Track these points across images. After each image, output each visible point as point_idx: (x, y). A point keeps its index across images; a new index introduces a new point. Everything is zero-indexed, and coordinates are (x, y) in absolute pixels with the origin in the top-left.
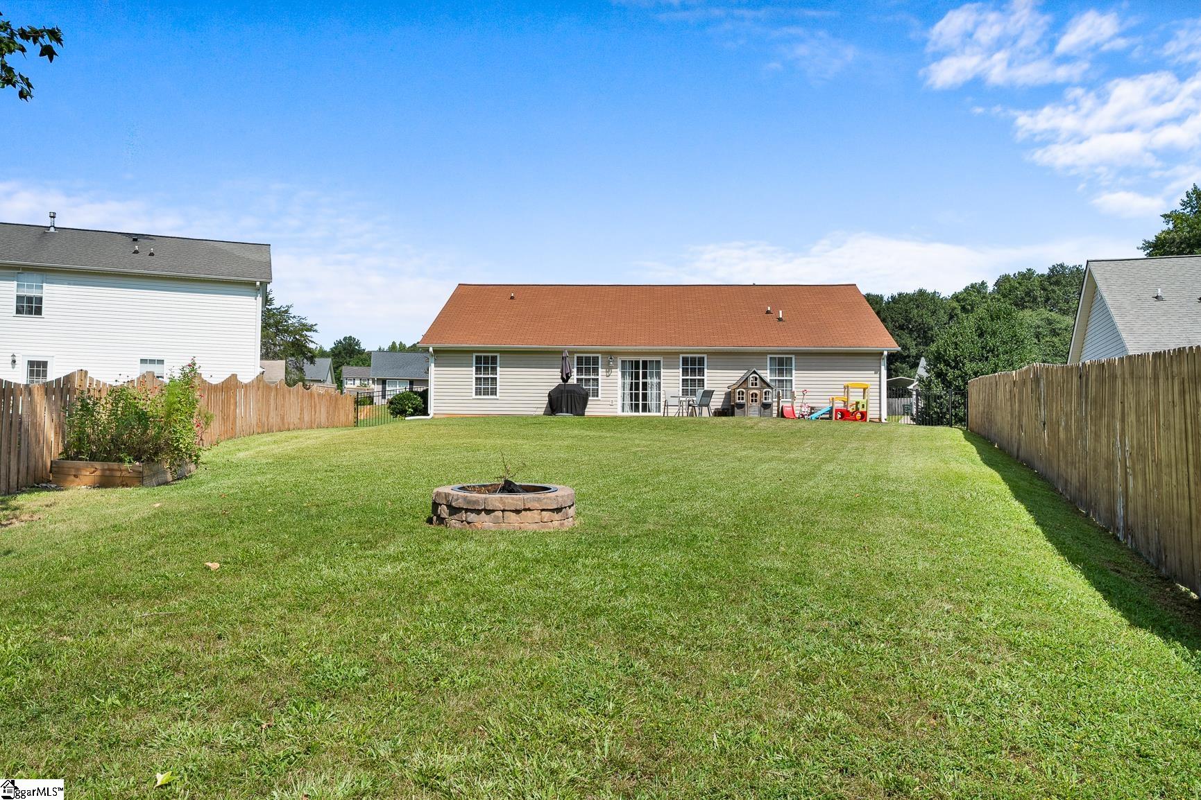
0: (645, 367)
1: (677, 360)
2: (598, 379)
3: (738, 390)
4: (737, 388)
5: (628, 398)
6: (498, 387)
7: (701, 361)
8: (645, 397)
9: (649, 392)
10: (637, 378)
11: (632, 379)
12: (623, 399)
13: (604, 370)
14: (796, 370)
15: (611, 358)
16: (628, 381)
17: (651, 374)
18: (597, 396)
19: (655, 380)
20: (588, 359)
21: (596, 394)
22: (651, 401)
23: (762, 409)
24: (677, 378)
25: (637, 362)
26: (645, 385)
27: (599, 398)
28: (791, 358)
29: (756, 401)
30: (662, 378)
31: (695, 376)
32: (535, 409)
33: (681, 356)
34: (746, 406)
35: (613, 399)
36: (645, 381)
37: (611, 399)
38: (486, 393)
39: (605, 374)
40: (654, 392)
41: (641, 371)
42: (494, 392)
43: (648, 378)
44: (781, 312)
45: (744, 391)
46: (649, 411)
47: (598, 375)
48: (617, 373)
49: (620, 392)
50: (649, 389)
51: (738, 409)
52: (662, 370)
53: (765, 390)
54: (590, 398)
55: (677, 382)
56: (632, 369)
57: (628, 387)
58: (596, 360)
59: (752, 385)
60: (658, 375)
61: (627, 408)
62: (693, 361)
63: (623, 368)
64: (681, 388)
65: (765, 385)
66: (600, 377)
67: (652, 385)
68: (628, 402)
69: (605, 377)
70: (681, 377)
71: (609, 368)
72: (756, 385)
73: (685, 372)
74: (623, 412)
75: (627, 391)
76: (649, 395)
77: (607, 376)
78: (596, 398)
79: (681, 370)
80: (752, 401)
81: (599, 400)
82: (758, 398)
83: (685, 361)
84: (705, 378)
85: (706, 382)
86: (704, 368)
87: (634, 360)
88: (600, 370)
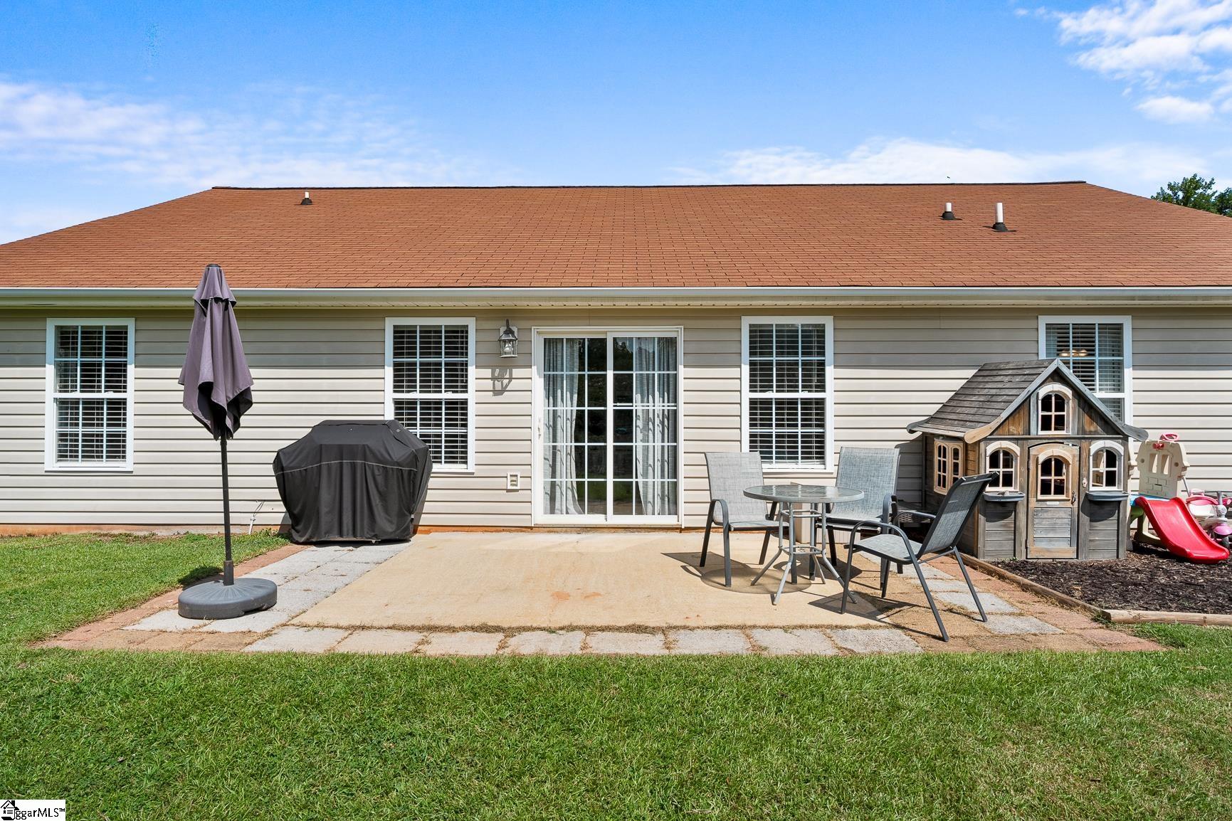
0: (623, 359)
1: (734, 336)
2: (465, 402)
3: (991, 448)
4: (987, 440)
5: (567, 465)
6: (130, 431)
7: (814, 339)
8: (625, 462)
9: (638, 444)
10: (598, 397)
11: (581, 403)
12: (553, 467)
13: (487, 373)
14: (1135, 367)
15: (509, 332)
16: (568, 408)
17: (647, 382)
18: (464, 460)
19: (658, 405)
20: (430, 334)
21: (457, 451)
22: (645, 475)
23: (1085, 519)
24: (734, 397)
25: (597, 346)
26: (624, 420)
27: (471, 467)
28: (1118, 328)
29: (1060, 489)
30: (682, 396)
31: (794, 388)
32: (253, 506)
33: (746, 322)
34: (1021, 510)
35: (518, 471)
36: (623, 406)
37: (510, 471)
38: (92, 452)
39: (488, 384)
40: (657, 443)
41: (610, 374)
42: (117, 448)
43: (636, 397)
44: (1000, 206)
45: (1015, 448)
46: (640, 511)
47: (465, 388)
48: (532, 380)
49: (540, 446)
50: (638, 434)
51: (990, 518)
52: (681, 368)
53: (1096, 446)
54: (436, 468)
55: (734, 409)
56: (582, 368)
57: (566, 428)
58: (457, 339)
59: (1046, 424)
60: (670, 388)
61: (566, 497)
62: (788, 340)
63: (551, 363)
64: (746, 430)
65: (1094, 427)
66: (471, 396)
67: (647, 420)
68: (567, 478)
69: (489, 396)
70: (747, 395)
71: (502, 365)
72: (1060, 422)
73: (760, 376)
74: (552, 511)
75: (566, 443)
76: (638, 454)
77: (497, 393)
78: (458, 468)
79: (746, 369)
80: (1046, 489)
81: (471, 475)
82: (1070, 476)
83: (760, 339)
84: (829, 396)
85: (830, 410)
86: (822, 364)
87: (587, 337)
88: (472, 371)
